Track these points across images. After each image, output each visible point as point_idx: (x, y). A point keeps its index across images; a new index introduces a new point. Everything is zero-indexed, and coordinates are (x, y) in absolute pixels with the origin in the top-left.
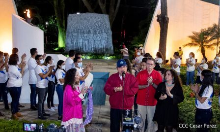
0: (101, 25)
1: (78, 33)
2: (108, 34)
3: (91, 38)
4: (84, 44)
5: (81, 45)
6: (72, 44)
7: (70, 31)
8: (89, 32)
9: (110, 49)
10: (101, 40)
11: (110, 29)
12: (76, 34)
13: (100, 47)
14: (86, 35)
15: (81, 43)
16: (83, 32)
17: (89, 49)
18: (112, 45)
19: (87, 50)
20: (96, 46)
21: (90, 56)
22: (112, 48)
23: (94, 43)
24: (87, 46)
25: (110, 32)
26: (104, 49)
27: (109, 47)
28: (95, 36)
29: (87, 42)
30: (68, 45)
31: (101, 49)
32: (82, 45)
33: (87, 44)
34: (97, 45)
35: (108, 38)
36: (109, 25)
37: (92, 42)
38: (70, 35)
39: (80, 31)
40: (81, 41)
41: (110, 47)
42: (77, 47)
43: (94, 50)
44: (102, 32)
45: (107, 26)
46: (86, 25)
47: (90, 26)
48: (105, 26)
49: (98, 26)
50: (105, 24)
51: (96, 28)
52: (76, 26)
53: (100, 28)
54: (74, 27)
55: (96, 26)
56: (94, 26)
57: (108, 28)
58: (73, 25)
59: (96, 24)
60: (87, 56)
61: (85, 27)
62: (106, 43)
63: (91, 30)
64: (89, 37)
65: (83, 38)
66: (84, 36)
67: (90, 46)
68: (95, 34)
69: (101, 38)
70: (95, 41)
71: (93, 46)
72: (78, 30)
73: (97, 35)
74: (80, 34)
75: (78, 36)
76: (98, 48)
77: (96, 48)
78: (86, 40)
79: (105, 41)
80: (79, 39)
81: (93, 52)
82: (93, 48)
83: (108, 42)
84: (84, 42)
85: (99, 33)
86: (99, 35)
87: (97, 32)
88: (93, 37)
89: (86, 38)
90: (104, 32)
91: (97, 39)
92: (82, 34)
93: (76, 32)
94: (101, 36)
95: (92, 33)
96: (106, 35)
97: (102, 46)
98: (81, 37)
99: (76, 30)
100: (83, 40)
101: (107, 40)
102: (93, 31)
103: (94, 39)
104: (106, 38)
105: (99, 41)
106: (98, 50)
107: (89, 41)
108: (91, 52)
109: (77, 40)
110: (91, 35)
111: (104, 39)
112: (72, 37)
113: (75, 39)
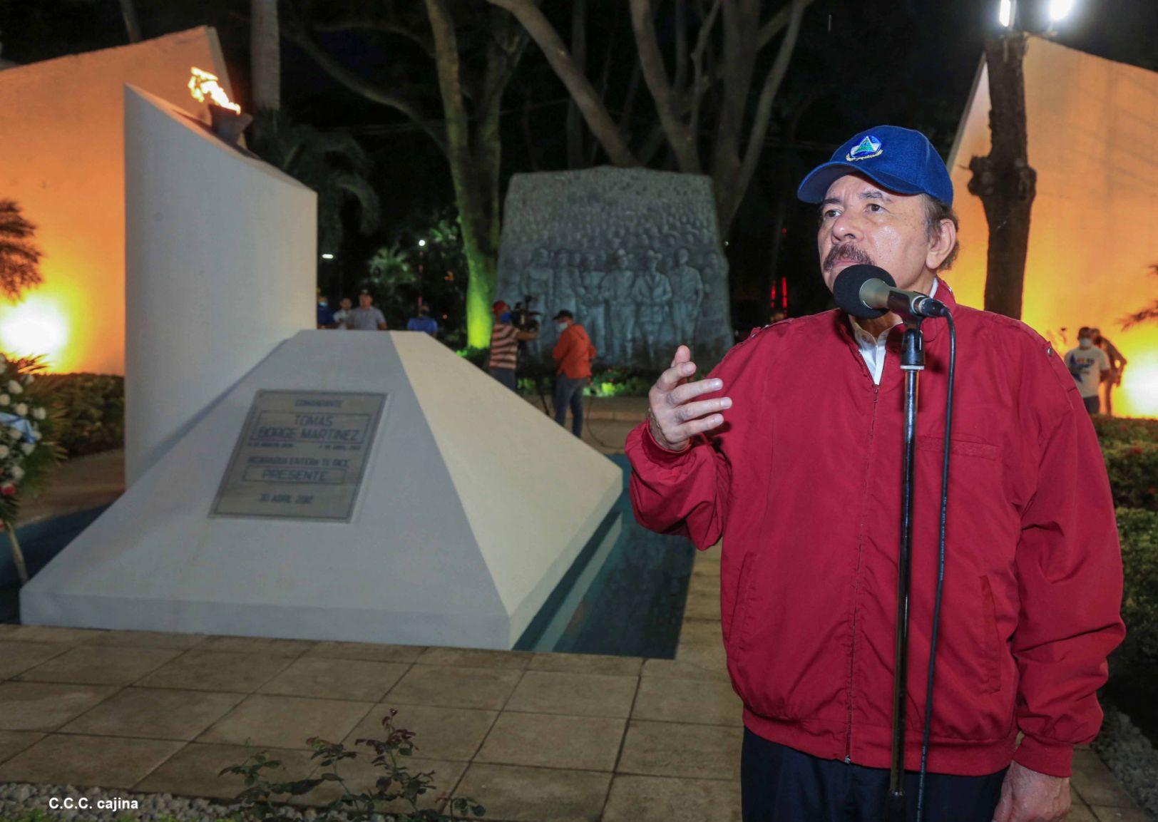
0: (673, 227)
1: (555, 265)
2: (708, 271)
3: (622, 291)
7: (517, 260)
8: (612, 263)
9: (719, 349)
10: (670, 304)
11: (717, 248)
12: (547, 275)
14: (594, 278)
16: (584, 266)
17: (609, 347)
18: (725, 330)
21: (615, 383)
24: (601, 332)
25: (720, 264)
27: (710, 340)
28: (640, 283)
29: (599, 312)
33: (601, 322)
35: (706, 295)
36: (713, 227)
37: (628, 311)
38: (516, 278)
39: (564, 256)
40: (571, 307)
41: (721, 340)
43: (635, 356)
44: (677, 264)
45: (705, 231)
46: (598, 230)
47: (616, 234)
48: (694, 235)
49: (655, 231)
50: (692, 220)
51: (646, 242)
52: (546, 234)
53: (669, 245)
54: (535, 237)
55: (647, 231)
56: (637, 235)
57: (706, 241)
58: (534, 226)
59: (648, 225)
60: (601, 382)
61: (592, 239)
62: (696, 320)
63: (621, 252)
64: (609, 290)
65: (582, 291)
66: (587, 281)
67: (617, 335)
68: (641, 273)
69: (674, 292)
70: (643, 309)
71: (633, 333)
72: (557, 253)
73: (653, 278)
74: (564, 275)
75: (555, 284)
76: (657, 343)
77: (646, 342)
78: (595, 303)
79: (690, 307)
80: (561, 299)
81: (629, 364)
82: (629, 346)
83: (705, 314)
84: (585, 313)
85: (662, 269)
86: (663, 277)
87: (654, 265)
88: (632, 286)
89: (595, 292)
90: (687, 263)
91: (652, 298)
92: (577, 273)
93: (546, 265)
94: (670, 285)
95: (627, 269)
96: (698, 276)
97: (675, 334)
98: (573, 286)
99: (545, 253)
100: (584, 304)
101: (702, 305)
102: (631, 256)
103: (639, 298)
104: (697, 293)
105: (662, 307)
106: (656, 353)
107: (613, 308)
108: (623, 361)
109: (549, 305)
110: (623, 276)
111: (688, 296)
112: (528, 287)
113: (543, 297)
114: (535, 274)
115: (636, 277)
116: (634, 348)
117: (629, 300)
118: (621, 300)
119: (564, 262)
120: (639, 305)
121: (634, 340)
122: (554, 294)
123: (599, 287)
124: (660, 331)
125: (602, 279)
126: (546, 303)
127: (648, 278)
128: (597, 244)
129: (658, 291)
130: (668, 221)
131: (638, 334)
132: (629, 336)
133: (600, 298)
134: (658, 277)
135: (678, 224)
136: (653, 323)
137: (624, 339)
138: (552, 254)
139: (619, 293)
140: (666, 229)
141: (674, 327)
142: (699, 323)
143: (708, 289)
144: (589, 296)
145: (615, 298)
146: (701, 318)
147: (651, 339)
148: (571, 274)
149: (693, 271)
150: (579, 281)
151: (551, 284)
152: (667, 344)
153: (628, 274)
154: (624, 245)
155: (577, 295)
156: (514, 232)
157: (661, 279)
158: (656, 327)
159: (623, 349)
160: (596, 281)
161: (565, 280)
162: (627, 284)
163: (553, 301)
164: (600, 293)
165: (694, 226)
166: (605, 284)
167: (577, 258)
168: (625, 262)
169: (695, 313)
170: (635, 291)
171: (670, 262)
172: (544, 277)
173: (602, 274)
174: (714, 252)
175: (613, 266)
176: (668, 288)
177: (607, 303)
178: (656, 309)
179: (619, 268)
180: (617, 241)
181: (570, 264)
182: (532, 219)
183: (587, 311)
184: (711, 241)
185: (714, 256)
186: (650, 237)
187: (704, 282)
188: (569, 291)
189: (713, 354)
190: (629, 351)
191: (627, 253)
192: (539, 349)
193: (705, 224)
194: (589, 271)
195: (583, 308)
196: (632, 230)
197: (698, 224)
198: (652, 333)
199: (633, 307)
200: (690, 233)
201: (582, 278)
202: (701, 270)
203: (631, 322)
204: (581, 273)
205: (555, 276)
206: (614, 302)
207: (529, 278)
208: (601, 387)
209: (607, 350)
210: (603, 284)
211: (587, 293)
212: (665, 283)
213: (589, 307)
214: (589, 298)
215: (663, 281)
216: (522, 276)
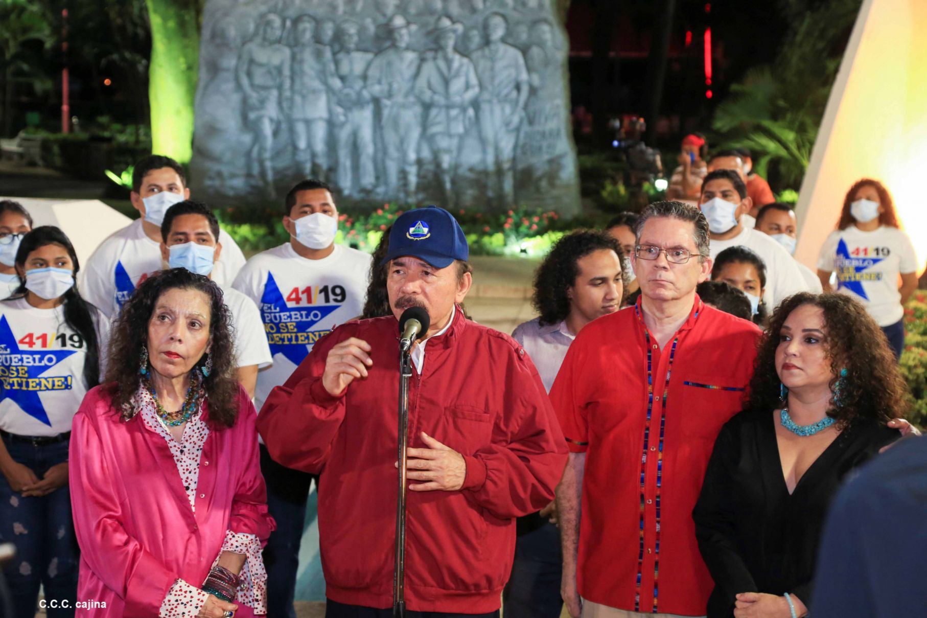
1: (293, 41)
3: (401, 84)
4: (344, 135)
5: (320, 146)
6: (247, 138)
8: (385, 39)
9: (552, 176)
10: (476, 104)
12: (280, 56)
13: (472, 157)
14: (356, 62)
15: (320, 131)
17: (381, 175)
18: (564, 147)
19: (368, 180)
20: (436, 154)
22: (569, 170)
23: (425, 124)
24: (368, 149)
26: (500, 172)
27: (539, 162)
28: (429, 69)
29: (364, 118)
30: (217, 146)
31: (480, 179)
32: (332, 143)
33: (366, 134)
34: (443, 143)
35: (533, 91)
37: (410, 116)
38: (230, 62)
39: (307, 26)
40: (319, 108)
41: (555, 163)
42: (284, 162)
43: (420, 187)
44: (487, 42)
51: (440, 6)
53: (474, 10)
60: (367, 231)
62: (518, 129)
63: (399, 21)
64: (379, 82)
65: (337, 83)
66: (345, 69)
67: (393, 152)
68: (430, 55)
69: (481, 86)
70: (434, 112)
71: (418, 151)
72: (296, 21)
73: (449, 62)
74: (308, 56)
75: (292, 70)
76: (456, 167)
77: (438, 165)
78: (359, 103)
79: (508, 109)
80: (304, 97)
81: (412, 200)
82: (413, 171)
83: (531, 122)
84: (342, 118)
85: (463, 49)
86: (465, 60)
87: (451, 43)
88: (417, 75)
89: (358, 85)
91: (447, 95)
92: (328, 54)
93: (279, 41)
94: (477, 74)
95: (408, 48)
96: (521, 61)
97: (484, 151)
98: (322, 75)
100: (340, 104)
101: (526, 107)
102: (414, 28)
103: (427, 96)
104: (518, 87)
105: (464, 110)
106: (453, 182)
107: (386, 112)
108: (402, 195)
109: (285, 105)
110: (402, 59)
111: (505, 92)
112: (249, 74)
113: (274, 93)
114: (262, 55)
115: (423, 60)
116: (419, 175)
117: (411, 99)
118: (399, 99)
119: (308, 35)
120: (427, 107)
121: (419, 162)
122: (292, 88)
123: (365, 77)
124: (460, 149)
125: (369, 65)
126: (280, 103)
127: (442, 64)
129: (457, 85)
131: (426, 154)
132: (412, 156)
133: (366, 94)
134: (457, 60)
136: (450, 136)
137: (403, 159)
138: (288, 23)
139: (395, 86)
141: (483, 141)
142: (522, 135)
143: (536, 80)
144: (346, 91)
145: (390, 95)
146: (526, 128)
147: (446, 161)
148: (319, 55)
149: (512, 51)
150: (332, 67)
151: (287, 72)
152: (471, 169)
153: (410, 56)
155: (330, 90)
157: (461, 66)
158: (455, 142)
159: (403, 174)
160: (358, 68)
161: (309, 64)
162: (408, 73)
163: (291, 100)
164: (365, 87)
166: (373, 72)
167: (329, 30)
168: (405, 37)
169: (516, 120)
170: (422, 82)
172: (276, 61)
173: (370, 56)
175: (387, 44)
176: (474, 80)
177: (376, 102)
178: (454, 112)
179: (395, 47)
181: (317, 39)
183: (345, 115)
187: (529, 70)
188: (317, 84)
189: (544, 184)
190: (413, 179)
191: (408, 24)
192: (270, 176)
194: (348, 52)
195: (340, 110)
198: (448, 151)
199: (418, 109)
201: (337, 63)
202: (525, 51)
203: (415, 133)
204: (334, 54)
205: (293, 58)
206: (386, 102)
207: (252, 61)
208: (366, 238)
209: (377, 178)
210: (371, 73)
211: (345, 86)
212: (468, 71)
213: (348, 110)
214: (347, 95)
215: (464, 69)
216: (240, 57)
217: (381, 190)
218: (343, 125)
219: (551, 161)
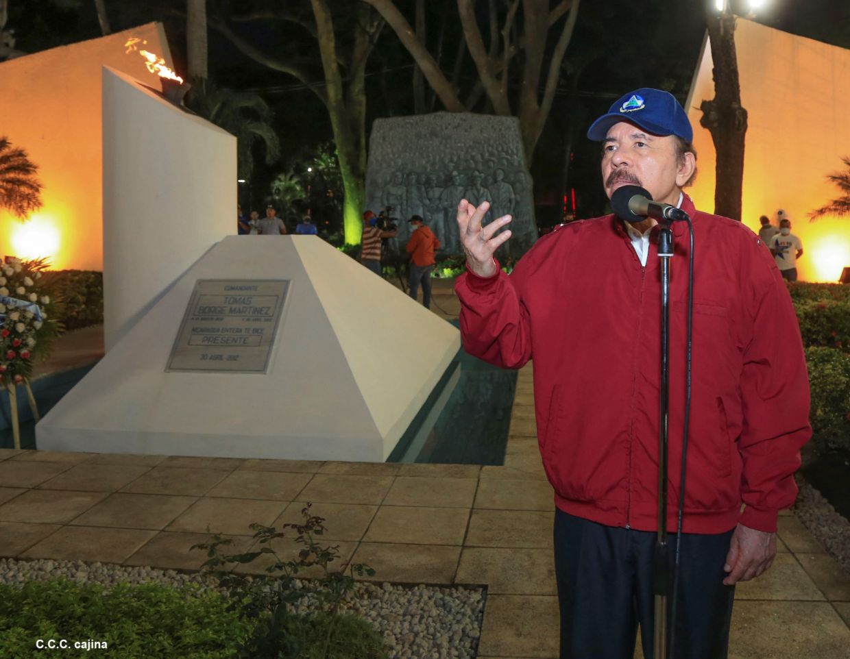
0: (492, 154)
1: (407, 184)
2: (518, 185)
7: (380, 181)
8: (448, 181)
9: (527, 242)
11: (524, 168)
12: (401, 191)
14: (436, 192)
16: (428, 183)
17: (448, 242)
18: (533, 229)
21: (453, 268)
24: (442, 231)
25: (527, 180)
27: (521, 236)
28: (469, 194)
29: (440, 217)
33: (441, 224)
35: (517, 203)
36: (521, 153)
38: (379, 194)
39: (414, 177)
40: (419, 213)
41: (529, 236)
44: (495, 181)
45: (515, 157)
46: (438, 157)
47: (451, 160)
48: (507, 159)
49: (479, 157)
50: (505, 149)
51: (473, 165)
52: (400, 162)
53: (489, 167)
54: (392, 163)
55: (473, 158)
56: (466, 161)
57: (516, 163)
58: (391, 156)
59: (474, 154)
60: (443, 268)
61: (433, 164)
63: (455, 173)
64: (447, 201)
65: (427, 202)
67: (454, 232)
68: (470, 188)
69: (493, 201)
72: (408, 175)
73: (478, 191)
74: (414, 190)
75: (407, 196)
78: (437, 210)
79: (506, 211)
80: (412, 208)
83: (517, 217)
84: (430, 218)
85: (485, 185)
86: (486, 190)
87: (479, 182)
88: (464, 197)
89: (437, 202)
90: (503, 180)
92: (423, 189)
93: (401, 184)
94: (491, 195)
95: (459, 185)
96: (511, 189)
98: (421, 199)
99: (400, 176)
100: (429, 211)
101: (514, 210)
102: (462, 176)
104: (510, 201)
107: (450, 214)
108: (458, 252)
109: (404, 212)
110: (457, 190)
111: (504, 204)
112: (388, 200)
113: (399, 207)
114: (393, 190)
115: (466, 190)
119: (414, 181)
122: (407, 204)
123: (440, 199)
125: (442, 193)
126: (401, 212)
127: (475, 192)
128: (437, 167)
130: (488, 151)
133: (441, 206)
134: (482, 190)
135: (496, 152)
138: (405, 176)
139: (454, 202)
140: (487, 155)
143: (519, 199)
144: (432, 205)
145: (452, 206)
146: (514, 220)
148: (419, 189)
149: (507, 185)
150: (425, 194)
151: (404, 197)
153: (461, 188)
154: (456, 168)
155: (424, 205)
156: (377, 160)
157: (484, 193)
159: (458, 242)
160: (437, 194)
161: (415, 194)
162: (460, 196)
163: (407, 210)
164: (440, 203)
165: (507, 153)
166: (444, 196)
167: (423, 179)
168: (458, 180)
171: (491, 181)
172: (399, 193)
173: (442, 189)
174: (522, 171)
175: (450, 183)
176: (490, 199)
177: (446, 210)
179: (453, 184)
180: (452, 165)
181: (418, 182)
182: (390, 150)
183: (431, 216)
184: (520, 164)
185: (522, 174)
186: (476, 162)
187: (515, 193)
188: (418, 203)
189: (523, 245)
191: (459, 174)
192: (397, 245)
193: (515, 151)
194: (432, 187)
195: (429, 214)
196: (462, 157)
197: (510, 152)
200: (503, 158)
201: (427, 193)
202: (513, 184)
204: (426, 189)
205: (407, 191)
206: (450, 210)
207: (389, 193)
208: (443, 271)
209: (446, 244)
210: (443, 196)
211: (431, 203)
212: (487, 195)
213: (432, 213)
214: (432, 207)
215: (485, 194)
216: (383, 192)
217: (448, 250)
218: (431, 220)
219: (526, 235)
